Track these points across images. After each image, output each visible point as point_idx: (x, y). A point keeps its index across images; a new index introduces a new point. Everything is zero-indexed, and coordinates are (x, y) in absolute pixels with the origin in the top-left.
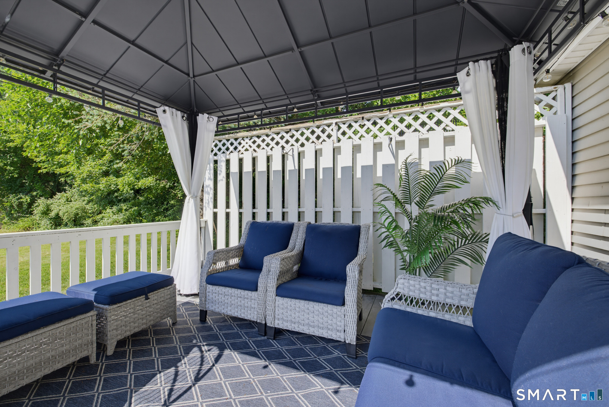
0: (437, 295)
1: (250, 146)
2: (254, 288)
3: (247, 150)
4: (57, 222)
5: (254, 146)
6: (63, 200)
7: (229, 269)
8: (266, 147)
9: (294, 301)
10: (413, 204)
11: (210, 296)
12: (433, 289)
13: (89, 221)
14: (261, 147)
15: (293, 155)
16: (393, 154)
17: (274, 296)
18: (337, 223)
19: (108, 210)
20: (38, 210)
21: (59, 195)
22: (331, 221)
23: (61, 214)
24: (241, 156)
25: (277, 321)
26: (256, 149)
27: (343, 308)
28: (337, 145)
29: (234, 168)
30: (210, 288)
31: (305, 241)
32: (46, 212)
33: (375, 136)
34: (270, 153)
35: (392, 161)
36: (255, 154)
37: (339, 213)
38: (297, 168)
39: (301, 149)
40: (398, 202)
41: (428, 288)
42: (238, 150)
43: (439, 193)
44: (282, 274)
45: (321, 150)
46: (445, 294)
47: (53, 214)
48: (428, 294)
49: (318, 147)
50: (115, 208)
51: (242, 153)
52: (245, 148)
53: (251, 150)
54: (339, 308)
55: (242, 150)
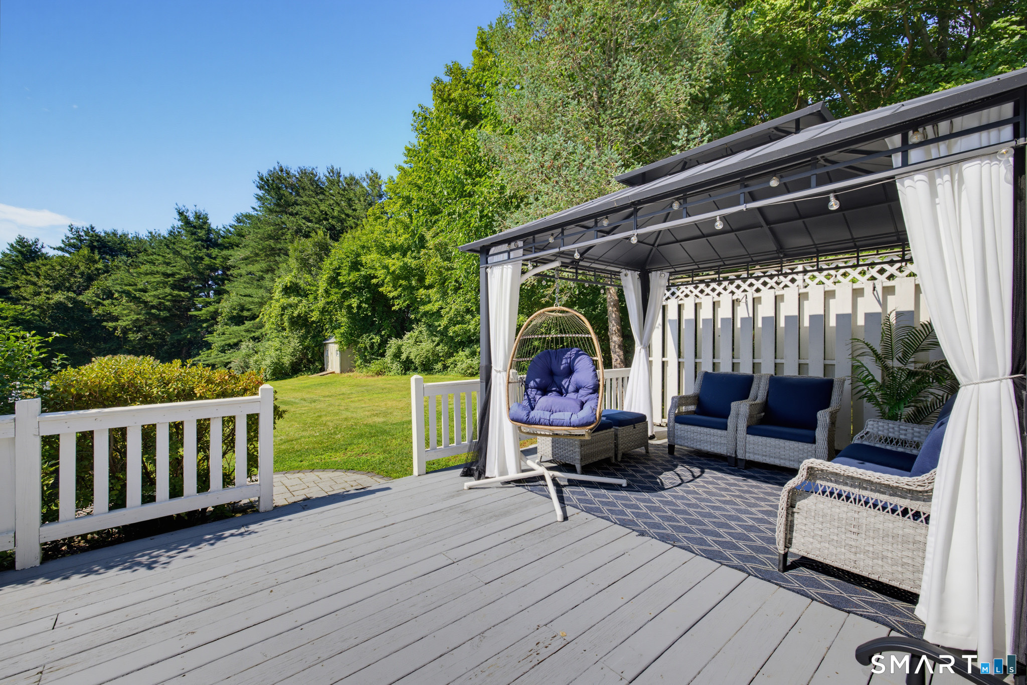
0: (905, 435)
1: (691, 292)
2: (724, 427)
3: (687, 296)
4: (408, 366)
5: (696, 292)
6: (412, 341)
7: (688, 413)
8: (710, 293)
9: (765, 438)
10: (895, 360)
11: (678, 433)
12: (901, 429)
13: (439, 366)
14: (705, 293)
15: (746, 301)
16: (879, 301)
17: (745, 434)
18: (804, 376)
19: (461, 353)
20: (390, 351)
21: (408, 335)
22: (796, 374)
23: (412, 356)
24: (680, 302)
25: (747, 455)
26: (699, 294)
27: (814, 446)
28: (803, 290)
29: (672, 314)
30: (678, 426)
31: (768, 392)
32: (397, 355)
33: (854, 281)
34: (717, 299)
35: (878, 309)
36: (698, 301)
37: (805, 366)
38: (751, 315)
39: (756, 295)
40: (878, 357)
41: (896, 429)
42: (676, 296)
43: (923, 350)
44: (751, 416)
45: (782, 296)
46: (913, 434)
47: (404, 357)
48: (897, 433)
49: (779, 293)
50: (467, 351)
51: (681, 299)
52: (684, 294)
53: (692, 296)
54: (810, 445)
55: (682, 296)
